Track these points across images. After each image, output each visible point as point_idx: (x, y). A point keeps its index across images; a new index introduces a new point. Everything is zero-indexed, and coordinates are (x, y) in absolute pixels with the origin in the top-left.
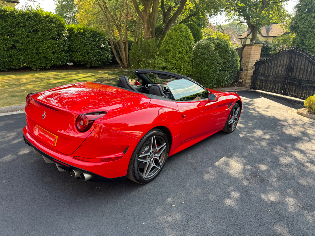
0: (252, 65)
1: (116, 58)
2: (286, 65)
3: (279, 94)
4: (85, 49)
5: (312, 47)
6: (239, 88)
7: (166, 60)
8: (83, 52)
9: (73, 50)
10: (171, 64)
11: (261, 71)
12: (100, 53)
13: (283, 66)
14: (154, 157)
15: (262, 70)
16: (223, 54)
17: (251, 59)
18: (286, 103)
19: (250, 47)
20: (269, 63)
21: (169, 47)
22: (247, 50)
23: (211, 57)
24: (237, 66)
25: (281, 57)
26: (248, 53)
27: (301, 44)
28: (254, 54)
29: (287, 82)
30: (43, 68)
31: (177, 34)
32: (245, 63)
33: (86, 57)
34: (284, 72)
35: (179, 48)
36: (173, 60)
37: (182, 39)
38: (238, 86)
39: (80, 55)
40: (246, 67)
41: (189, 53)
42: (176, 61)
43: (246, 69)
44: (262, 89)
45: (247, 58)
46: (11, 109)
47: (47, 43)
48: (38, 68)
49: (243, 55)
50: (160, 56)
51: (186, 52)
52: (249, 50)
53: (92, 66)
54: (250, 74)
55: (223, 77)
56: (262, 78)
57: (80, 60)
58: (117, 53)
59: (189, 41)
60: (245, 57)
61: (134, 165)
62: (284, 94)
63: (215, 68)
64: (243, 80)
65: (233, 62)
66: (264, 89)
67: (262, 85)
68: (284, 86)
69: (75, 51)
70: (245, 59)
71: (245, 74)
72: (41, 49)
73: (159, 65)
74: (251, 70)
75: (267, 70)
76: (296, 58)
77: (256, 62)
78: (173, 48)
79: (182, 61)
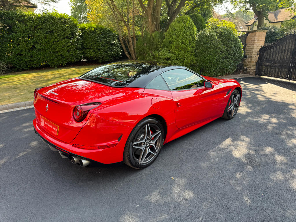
0: (257, 52)
1: (125, 52)
2: (291, 49)
3: (284, 79)
4: (96, 46)
6: (244, 74)
7: (170, 51)
8: (95, 48)
9: (86, 47)
10: (174, 54)
11: (266, 57)
12: (110, 48)
13: (288, 51)
14: (149, 144)
15: (266, 55)
16: (226, 42)
17: (255, 46)
18: (292, 88)
19: (254, 34)
20: (273, 49)
21: (172, 38)
22: (251, 37)
23: (214, 45)
24: (241, 53)
25: (286, 41)
26: (252, 40)
28: (258, 41)
29: (293, 66)
30: (60, 65)
31: (180, 26)
32: (249, 50)
33: (98, 53)
34: (290, 56)
35: (182, 39)
36: (176, 51)
37: (185, 30)
38: (242, 74)
39: (93, 52)
40: (250, 54)
41: (192, 43)
42: (179, 51)
43: (250, 56)
44: (266, 75)
45: (251, 45)
46: (29, 104)
47: (62, 42)
48: (56, 66)
49: (247, 42)
50: (164, 48)
51: (190, 42)
52: (253, 37)
53: (104, 61)
54: (255, 60)
55: (227, 65)
56: (267, 64)
57: (93, 56)
58: (126, 48)
59: (192, 31)
60: (249, 44)
61: (129, 152)
62: (290, 79)
63: (219, 57)
64: (248, 66)
65: (237, 49)
66: (269, 75)
67: (267, 71)
68: (289, 71)
69: (88, 48)
70: (249, 46)
71: (250, 60)
72: (57, 48)
73: (163, 56)
74: (255, 56)
75: (272, 56)
77: (260, 48)
78: (176, 40)
79: (185, 51)
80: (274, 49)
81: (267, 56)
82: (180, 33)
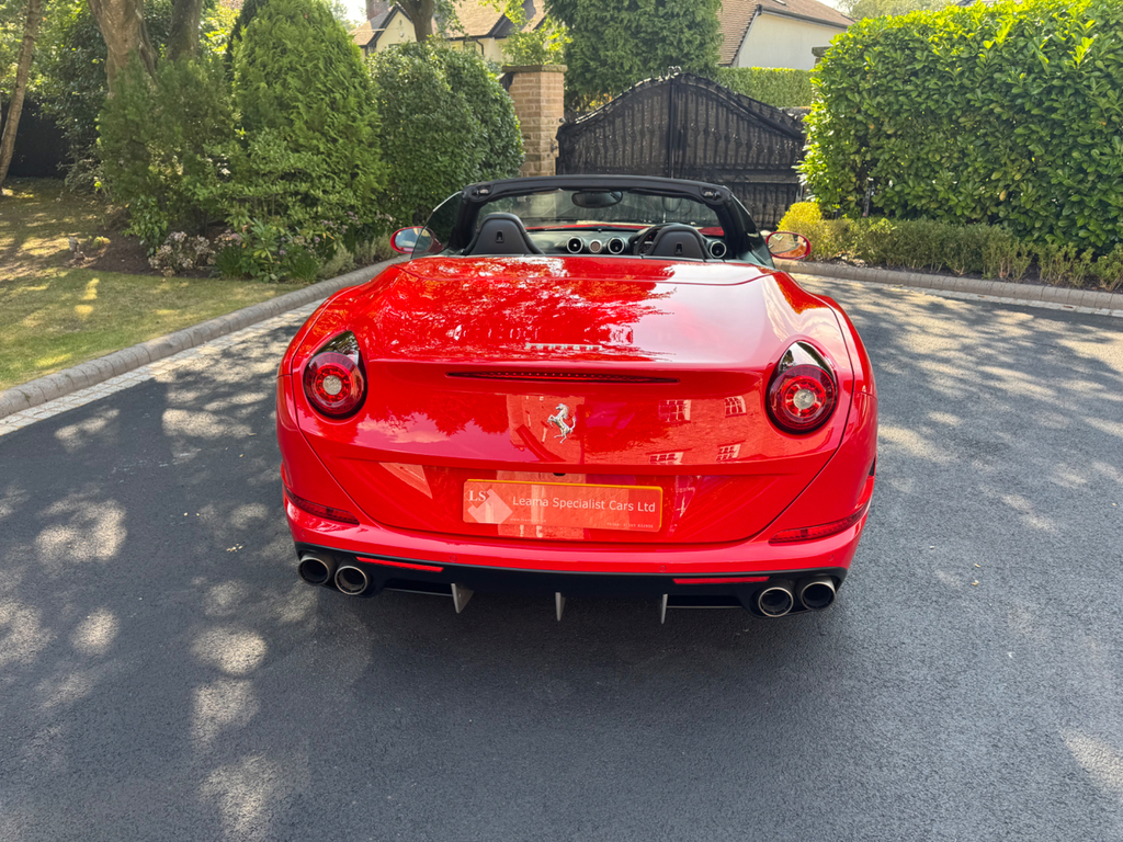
0: (550, 140)
2: (660, 127)
5: (627, 68)
11: (584, 155)
13: (652, 133)
15: (584, 151)
17: (544, 120)
19: (533, 77)
20: (604, 127)
22: (523, 88)
23: (448, 118)
26: (530, 97)
27: (591, 59)
28: (548, 101)
32: (524, 134)
34: (660, 152)
36: (314, 138)
40: (531, 148)
42: (330, 142)
43: (532, 156)
45: (530, 115)
52: (531, 88)
54: (549, 169)
60: (521, 112)
70: (522, 119)
73: (272, 165)
74: (549, 156)
75: (602, 151)
76: (690, 105)
77: (560, 128)
78: (302, 93)
79: (351, 141)
80: (607, 129)
81: (588, 151)
82: (316, 66)
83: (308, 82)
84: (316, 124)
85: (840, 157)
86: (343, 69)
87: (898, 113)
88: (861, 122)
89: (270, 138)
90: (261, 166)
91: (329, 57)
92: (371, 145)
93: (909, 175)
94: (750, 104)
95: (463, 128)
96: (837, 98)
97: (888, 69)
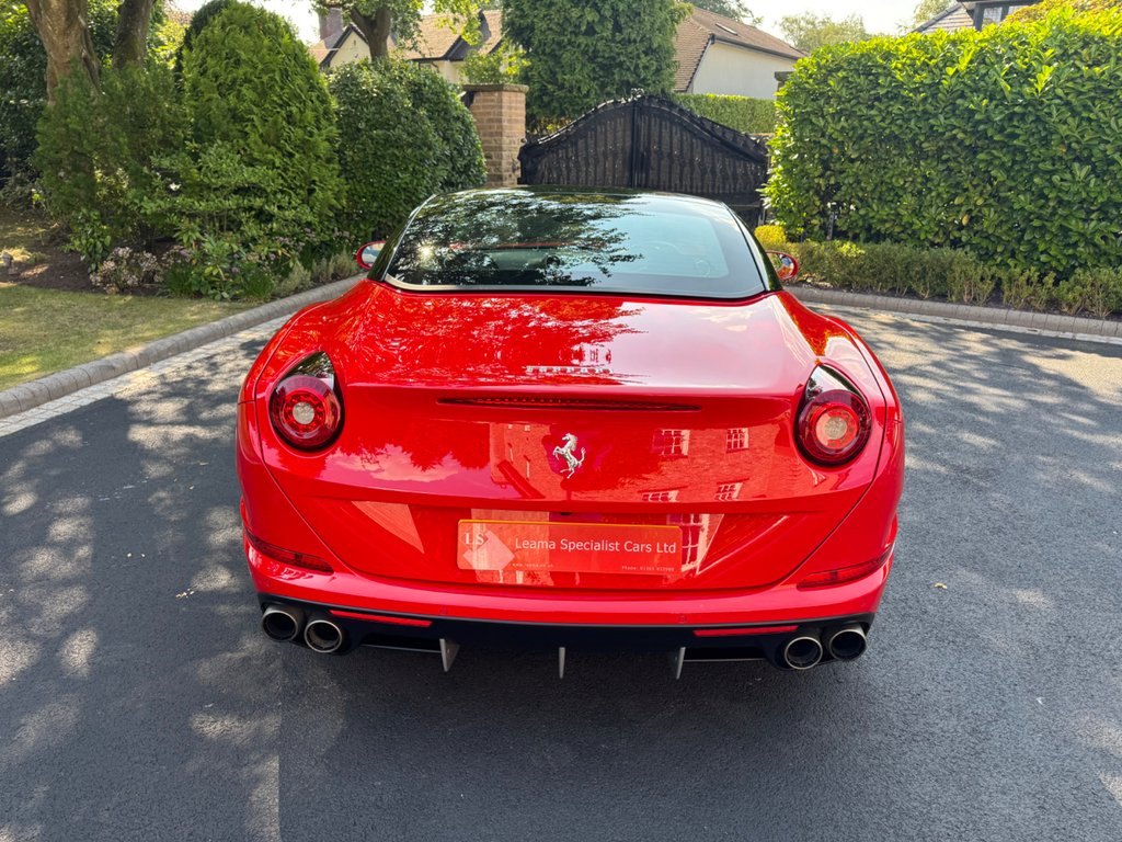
0: (513, 160)
2: (623, 149)
5: (584, 92)
7: (243, 155)
10: (271, 170)
15: (546, 173)
17: (505, 140)
19: (494, 97)
22: (484, 107)
25: (605, 124)
26: (492, 117)
27: (549, 83)
28: (510, 121)
32: (485, 153)
35: (286, 103)
36: (269, 152)
40: (492, 167)
41: (323, 123)
42: (283, 156)
43: (493, 175)
45: (491, 135)
51: (318, 120)
52: (493, 107)
70: (483, 138)
73: (225, 179)
74: (510, 176)
75: (565, 173)
76: (653, 128)
77: (522, 148)
78: (257, 106)
79: (308, 157)
80: (570, 149)
81: (550, 172)
82: (272, 79)
83: (263, 94)
84: (272, 137)
85: (805, 180)
86: (300, 82)
87: (861, 137)
88: (826, 146)
89: (223, 151)
90: (213, 180)
91: (285, 69)
92: (329, 161)
93: (873, 199)
94: (712, 127)
95: (425, 144)
96: (801, 122)
97: (851, 94)
